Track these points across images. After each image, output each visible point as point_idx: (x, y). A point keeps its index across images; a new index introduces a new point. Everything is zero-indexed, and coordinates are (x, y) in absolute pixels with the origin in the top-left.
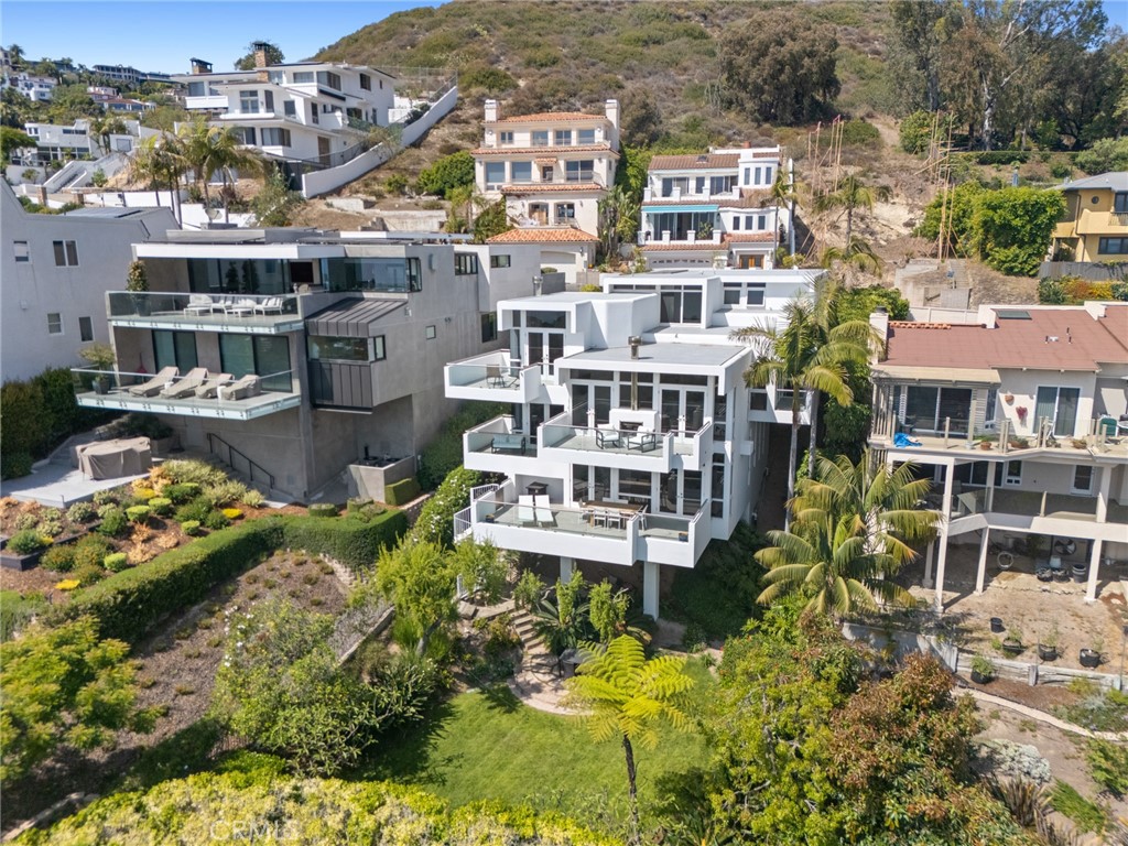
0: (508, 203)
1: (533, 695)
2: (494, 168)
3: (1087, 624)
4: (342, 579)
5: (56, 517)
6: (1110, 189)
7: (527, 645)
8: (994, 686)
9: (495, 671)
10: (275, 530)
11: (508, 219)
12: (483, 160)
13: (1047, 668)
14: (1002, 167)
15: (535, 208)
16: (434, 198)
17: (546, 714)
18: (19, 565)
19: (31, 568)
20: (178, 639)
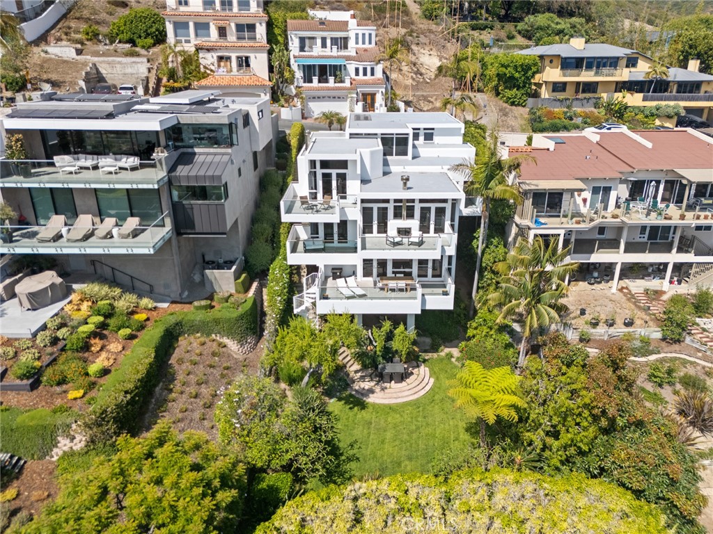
0: (201, 55)
1: (371, 395)
2: (180, 26)
3: (618, 305)
4: (232, 349)
5: (30, 345)
6: (559, 55)
7: (348, 366)
8: (591, 343)
9: (339, 385)
10: (177, 324)
11: (202, 67)
12: (172, 20)
13: (612, 330)
14: (482, 32)
15: (221, 58)
16: (128, 46)
17: (385, 405)
18: (29, 388)
19: (37, 388)
20: (160, 412)
